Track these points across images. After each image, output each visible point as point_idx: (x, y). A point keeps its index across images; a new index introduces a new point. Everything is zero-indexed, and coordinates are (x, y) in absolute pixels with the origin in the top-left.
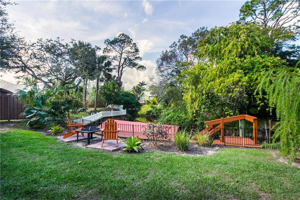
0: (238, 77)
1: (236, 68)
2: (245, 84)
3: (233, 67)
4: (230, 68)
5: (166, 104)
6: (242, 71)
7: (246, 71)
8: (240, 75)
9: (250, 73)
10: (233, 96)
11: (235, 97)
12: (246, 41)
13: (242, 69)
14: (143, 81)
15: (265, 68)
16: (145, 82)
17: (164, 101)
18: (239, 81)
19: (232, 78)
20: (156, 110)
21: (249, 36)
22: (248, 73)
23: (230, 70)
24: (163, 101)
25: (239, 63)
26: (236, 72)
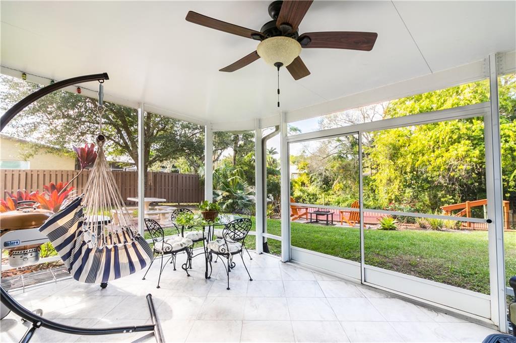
0: (464, 151)
1: (460, 137)
2: (475, 160)
3: (455, 137)
4: (451, 137)
5: (325, 186)
6: (470, 142)
7: (475, 142)
8: (466, 148)
9: (481, 144)
10: (456, 176)
11: (460, 178)
12: (472, 99)
13: (469, 139)
14: (272, 148)
15: (505, 139)
16: (275, 149)
17: (320, 181)
18: (467, 156)
19: (456, 152)
20: (308, 196)
21: (476, 92)
22: (477, 144)
23: (450, 140)
24: (318, 180)
25: (465, 131)
26: (459, 142)
